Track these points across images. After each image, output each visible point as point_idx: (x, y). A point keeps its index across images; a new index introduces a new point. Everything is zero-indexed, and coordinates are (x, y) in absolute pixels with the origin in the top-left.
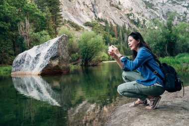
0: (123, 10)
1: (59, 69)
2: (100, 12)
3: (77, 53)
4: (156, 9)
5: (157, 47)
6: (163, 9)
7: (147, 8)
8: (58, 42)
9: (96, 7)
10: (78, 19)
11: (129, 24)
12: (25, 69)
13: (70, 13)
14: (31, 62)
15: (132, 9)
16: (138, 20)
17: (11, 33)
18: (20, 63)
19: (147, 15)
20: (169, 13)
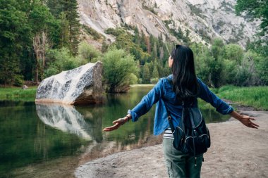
0: (159, 15)
2: (128, 15)
4: (204, 17)
6: (214, 17)
7: (192, 14)
8: (93, 71)
9: (124, 9)
10: (97, 24)
11: (166, 35)
13: (86, 14)
14: (59, 89)
15: (172, 15)
16: (180, 29)
18: (46, 89)
19: (192, 24)
20: (221, 23)
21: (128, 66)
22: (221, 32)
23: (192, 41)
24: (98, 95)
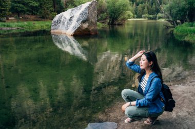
3: (105, 13)
5: (179, 12)
21: (124, 5)
24: (93, 28)
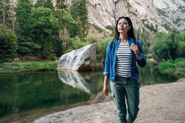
0: (139, 16)
1: (90, 67)
3: (100, 54)
4: (167, 16)
5: (162, 52)
6: (174, 16)
7: (159, 15)
8: (90, 49)
9: (117, 14)
10: (101, 23)
11: (143, 29)
12: (67, 66)
13: (95, 18)
14: (70, 61)
15: (147, 16)
16: (152, 25)
17: (53, 37)
18: (63, 61)
19: (159, 21)
20: (178, 20)
22: (179, 25)
23: (160, 31)
24: (93, 65)
